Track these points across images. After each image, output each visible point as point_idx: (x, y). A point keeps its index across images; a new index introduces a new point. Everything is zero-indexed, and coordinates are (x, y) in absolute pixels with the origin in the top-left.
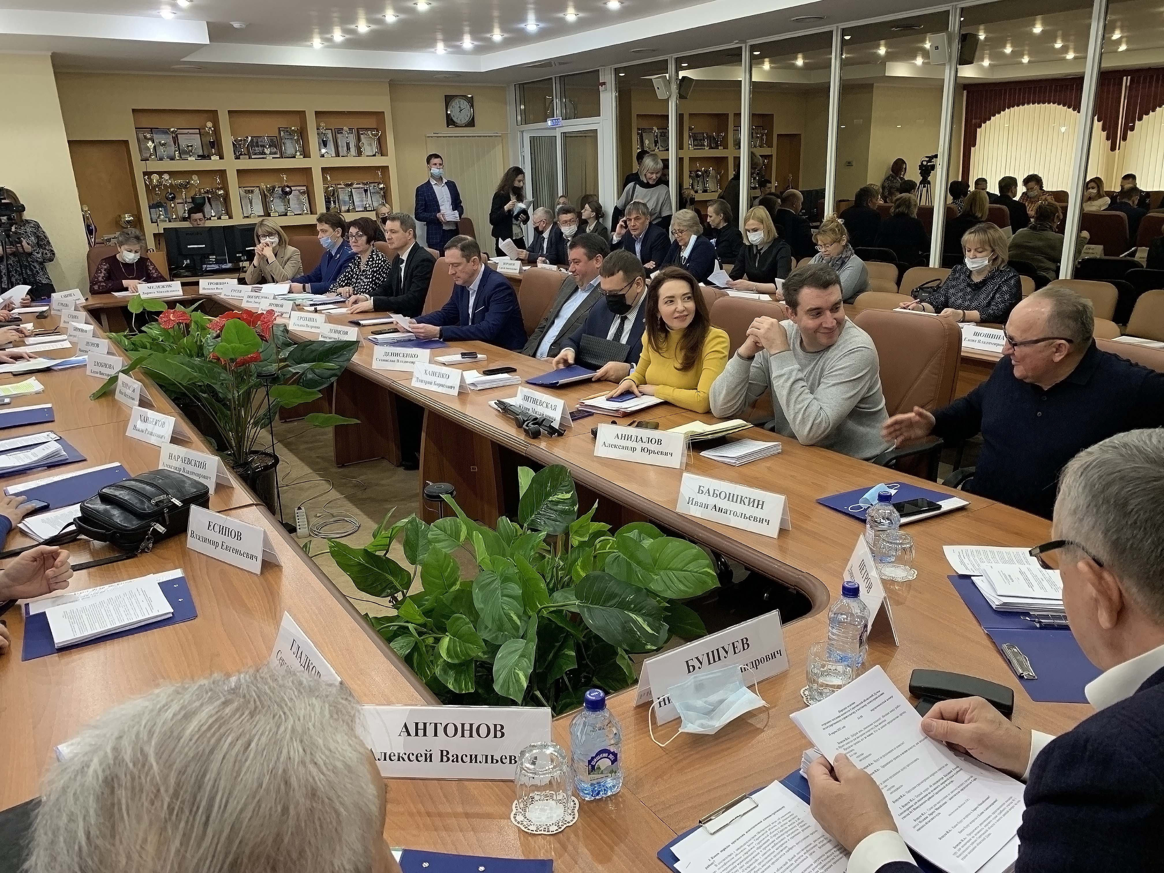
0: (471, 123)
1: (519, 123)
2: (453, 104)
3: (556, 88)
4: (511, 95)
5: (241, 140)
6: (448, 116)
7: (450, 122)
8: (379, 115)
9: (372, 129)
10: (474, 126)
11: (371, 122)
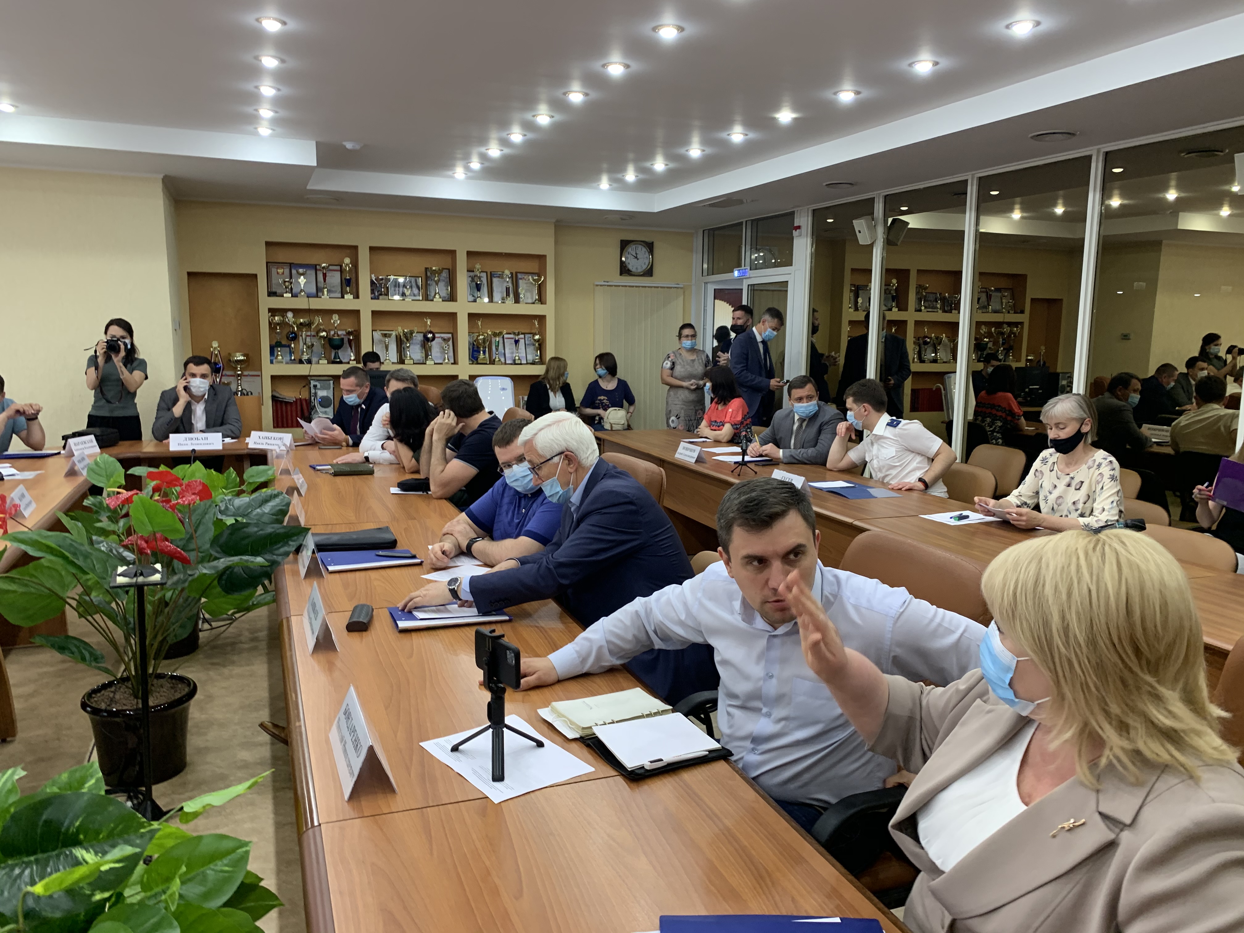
0: (649, 272)
1: (705, 273)
2: (630, 250)
3: (747, 234)
4: (698, 242)
5: (382, 279)
6: (622, 263)
7: (624, 270)
8: (541, 258)
9: (532, 274)
10: (651, 275)
11: (533, 266)
